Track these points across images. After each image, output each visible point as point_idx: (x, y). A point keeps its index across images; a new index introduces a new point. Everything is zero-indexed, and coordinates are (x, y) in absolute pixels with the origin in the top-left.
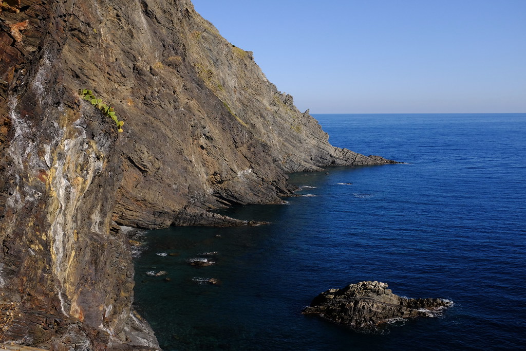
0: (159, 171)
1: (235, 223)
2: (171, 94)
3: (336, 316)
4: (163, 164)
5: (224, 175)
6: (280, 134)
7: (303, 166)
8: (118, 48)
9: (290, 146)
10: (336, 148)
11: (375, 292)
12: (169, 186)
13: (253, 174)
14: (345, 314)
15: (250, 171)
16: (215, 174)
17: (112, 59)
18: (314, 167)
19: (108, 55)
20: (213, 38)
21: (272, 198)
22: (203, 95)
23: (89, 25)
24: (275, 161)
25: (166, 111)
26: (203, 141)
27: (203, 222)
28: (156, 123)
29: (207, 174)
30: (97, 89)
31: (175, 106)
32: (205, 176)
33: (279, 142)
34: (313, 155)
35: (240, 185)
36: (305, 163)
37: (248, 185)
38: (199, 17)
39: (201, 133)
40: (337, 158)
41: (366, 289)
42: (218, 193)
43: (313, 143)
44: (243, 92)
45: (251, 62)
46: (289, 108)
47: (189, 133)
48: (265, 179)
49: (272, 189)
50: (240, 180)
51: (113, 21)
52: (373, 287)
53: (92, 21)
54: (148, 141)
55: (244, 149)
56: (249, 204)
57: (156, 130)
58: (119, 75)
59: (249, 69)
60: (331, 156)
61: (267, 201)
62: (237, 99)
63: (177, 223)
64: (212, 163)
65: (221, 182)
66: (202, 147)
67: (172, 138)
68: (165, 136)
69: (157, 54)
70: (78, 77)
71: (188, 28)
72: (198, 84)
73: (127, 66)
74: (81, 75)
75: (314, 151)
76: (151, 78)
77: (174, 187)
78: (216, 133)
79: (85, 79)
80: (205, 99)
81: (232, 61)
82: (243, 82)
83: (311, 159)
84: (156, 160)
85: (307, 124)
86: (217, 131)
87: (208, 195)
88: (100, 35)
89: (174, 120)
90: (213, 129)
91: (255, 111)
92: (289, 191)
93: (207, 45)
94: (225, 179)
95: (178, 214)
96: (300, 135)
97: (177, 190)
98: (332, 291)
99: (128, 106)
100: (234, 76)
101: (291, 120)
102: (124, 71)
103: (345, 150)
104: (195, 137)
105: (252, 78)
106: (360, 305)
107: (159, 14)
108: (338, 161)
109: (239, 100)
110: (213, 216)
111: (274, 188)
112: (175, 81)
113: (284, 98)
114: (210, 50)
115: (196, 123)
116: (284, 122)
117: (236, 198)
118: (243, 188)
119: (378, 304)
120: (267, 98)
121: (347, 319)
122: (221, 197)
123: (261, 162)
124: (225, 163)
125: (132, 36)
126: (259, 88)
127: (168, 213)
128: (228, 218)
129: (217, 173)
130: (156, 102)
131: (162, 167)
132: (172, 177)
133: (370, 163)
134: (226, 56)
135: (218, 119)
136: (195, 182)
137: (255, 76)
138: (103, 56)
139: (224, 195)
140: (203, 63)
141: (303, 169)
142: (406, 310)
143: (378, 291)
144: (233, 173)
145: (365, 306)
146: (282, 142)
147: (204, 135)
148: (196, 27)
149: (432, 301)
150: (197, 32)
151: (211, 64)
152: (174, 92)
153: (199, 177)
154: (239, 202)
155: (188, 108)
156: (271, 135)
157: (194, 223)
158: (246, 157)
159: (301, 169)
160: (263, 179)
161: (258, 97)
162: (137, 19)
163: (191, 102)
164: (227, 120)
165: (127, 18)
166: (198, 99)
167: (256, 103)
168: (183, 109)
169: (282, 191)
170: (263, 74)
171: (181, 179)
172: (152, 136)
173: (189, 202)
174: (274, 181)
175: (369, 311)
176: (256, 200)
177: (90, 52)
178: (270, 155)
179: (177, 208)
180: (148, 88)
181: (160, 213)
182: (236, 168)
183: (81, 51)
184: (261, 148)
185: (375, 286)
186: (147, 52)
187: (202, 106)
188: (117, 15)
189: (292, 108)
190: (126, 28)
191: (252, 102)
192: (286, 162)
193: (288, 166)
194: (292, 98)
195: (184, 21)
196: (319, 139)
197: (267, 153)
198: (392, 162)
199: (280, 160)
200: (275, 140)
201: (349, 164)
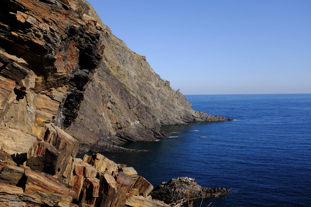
0: (82, 121)
1: (126, 151)
3: (163, 196)
4: (85, 117)
5: (122, 124)
6: (162, 103)
7: (175, 122)
9: (168, 110)
10: (196, 111)
11: (186, 183)
12: (88, 129)
13: (140, 124)
14: (168, 195)
15: (138, 122)
16: (117, 123)
18: (182, 122)
20: (121, 48)
21: (151, 138)
22: (110, 79)
24: (153, 117)
26: (109, 105)
27: (107, 150)
29: (112, 123)
31: (93, 85)
32: (111, 124)
33: (161, 107)
34: (182, 115)
35: (132, 131)
36: (177, 120)
37: (137, 130)
38: (114, 37)
39: (108, 100)
40: (196, 117)
41: (181, 181)
42: (119, 135)
43: (182, 109)
44: (140, 79)
45: (145, 62)
46: (167, 88)
47: (100, 100)
48: (147, 127)
49: (151, 133)
50: (132, 128)
52: (185, 180)
55: (134, 110)
56: (138, 141)
59: (143, 66)
60: (193, 116)
61: (148, 140)
63: (92, 150)
64: (115, 117)
65: (121, 128)
66: (109, 108)
67: (91, 102)
68: (86, 101)
71: (107, 43)
72: (107, 73)
75: (183, 113)
77: (91, 130)
78: (117, 100)
80: (111, 81)
81: (133, 61)
82: (140, 73)
83: (181, 118)
84: (80, 114)
85: (178, 98)
86: (118, 99)
87: (113, 136)
89: (92, 92)
90: (116, 98)
91: (147, 89)
92: (162, 134)
93: (118, 52)
94: (123, 127)
95: (93, 146)
96: (174, 103)
97: (93, 132)
98: (163, 183)
100: (134, 70)
101: (168, 95)
103: (201, 113)
104: (104, 102)
105: (145, 71)
106: (177, 190)
108: (197, 119)
109: (137, 83)
110: (113, 146)
111: (152, 132)
113: (164, 82)
114: (120, 55)
115: (104, 95)
116: (164, 96)
117: (130, 138)
118: (134, 132)
119: (188, 190)
120: (154, 82)
121: (169, 198)
122: (121, 137)
123: (145, 117)
124: (123, 117)
126: (149, 77)
127: (87, 144)
128: (121, 147)
129: (118, 123)
131: (84, 118)
132: (90, 124)
133: (216, 120)
134: (130, 58)
135: (118, 92)
136: (104, 127)
137: (147, 70)
139: (123, 136)
140: (114, 62)
141: (175, 123)
142: (203, 194)
143: (188, 183)
144: (128, 123)
145: (180, 191)
146: (163, 107)
147: (110, 101)
148: (112, 42)
149: (220, 189)
150: (113, 45)
151: (120, 63)
153: (107, 125)
154: (131, 140)
155: (100, 86)
156: (156, 104)
157: (102, 151)
158: (135, 114)
159: (174, 123)
160: (146, 127)
161: (149, 82)
163: (102, 82)
164: (124, 93)
166: (107, 81)
167: (147, 85)
168: (97, 86)
169: (157, 134)
170: (152, 69)
171: (95, 126)
173: (100, 139)
174: (153, 128)
175: (182, 194)
176: (142, 139)
178: (150, 114)
179: (93, 142)
181: (83, 144)
182: (130, 120)
184: (145, 109)
185: (186, 180)
187: (109, 85)
189: (169, 88)
191: (145, 84)
192: (165, 119)
193: (166, 121)
194: (169, 83)
195: (105, 39)
196: (186, 106)
197: (148, 112)
198: (229, 120)
199: (162, 118)
200: (159, 106)
201: (204, 121)
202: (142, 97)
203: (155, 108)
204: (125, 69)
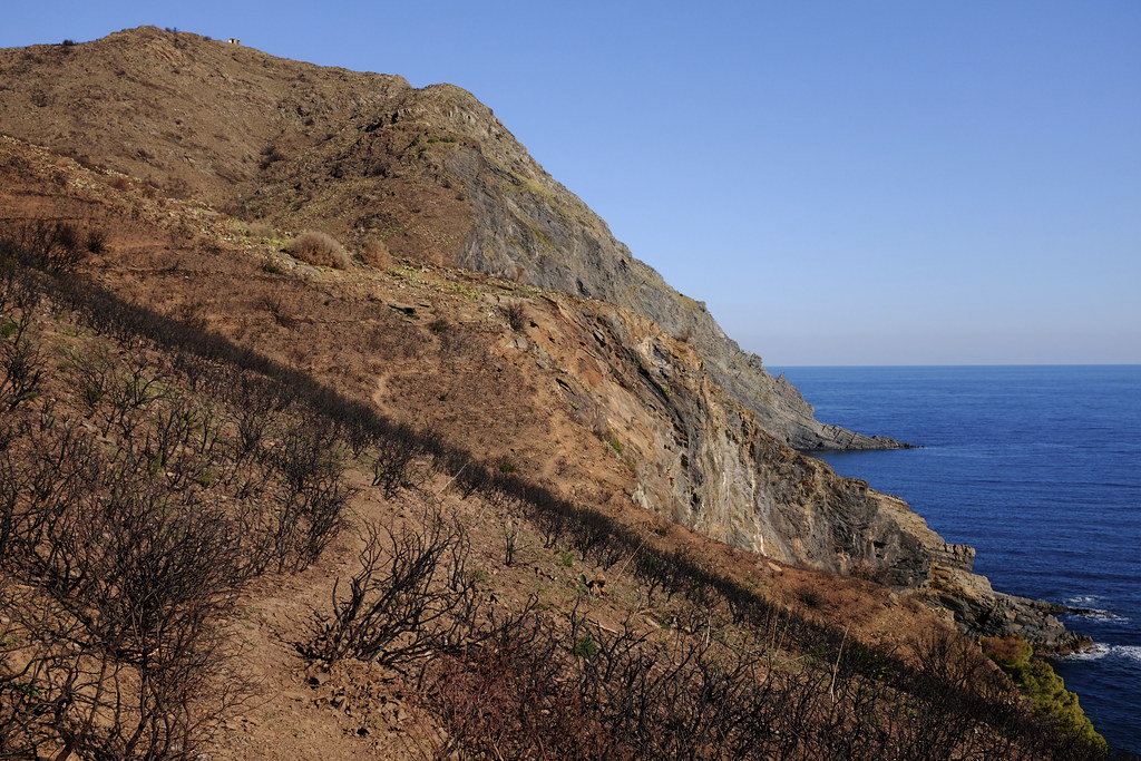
10: (825, 425)
20: (653, 290)
34: (790, 433)
38: (637, 265)
40: (825, 439)
43: (791, 418)
45: (704, 315)
46: (755, 371)
59: (701, 323)
60: (817, 435)
75: (792, 428)
81: (677, 316)
83: (788, 440)
85: (782, 393)
93: (646, 300)
96: (768, 406)
101: (756, 388)
103: (838, 428)
105: (705, 335)
108: (827, 443)
113: (749, 358)
114: (650, 305)
116: (747, 390)
120: (724, 359)
126: (714, 347)
133: (874, 447)
134: (670, 310)
137: (709, 332)
148: (633, 279)
150: (635, 285)
161: (712, 359)
170: (719, 329)
189: (759, 371)
194: (759, 358)
196: (800, 413)
198: (907, 446)
201: (843, 447)
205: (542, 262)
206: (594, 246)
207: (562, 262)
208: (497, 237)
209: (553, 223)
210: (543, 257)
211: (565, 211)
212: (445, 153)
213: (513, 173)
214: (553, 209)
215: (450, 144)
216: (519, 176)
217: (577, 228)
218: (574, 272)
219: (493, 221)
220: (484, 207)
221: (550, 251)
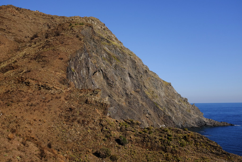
2: (137, 101)
5: (155, 126)
6: (182, 113)
8: (121, 88)
9: (186, 118)
15: (164, 125)
17: (119, 91)
18: (196, 126)
19: (118, 90)
20: (155, 79)
22: (148, 101)
23: (113, 82)
24: (174, 122)
25: (135, 106)
26: (147, 115)
28: (132, 109)
30: (115, 100)
31: (138, 104)
33: (182, 116)
36: (192, 124)
38: (151, 72)
39: (146, 113)
43: (197, 117)
44: (167, 98)
45: (171, 87)
46: (186, 103)
47: (142, 112)
51: (120, 80)
53: (114, 81)
54: (129, 115)
55: (162, 118)
57: (132, 112)
58: (121, 95)
59: (170, 89)
60: (204, 122)
62: (165, 100)
64: (150, 122)
66: (147, 117)
67: (137, 114)
68: (134, 113)
69: (133, 89)
70: (110, 96)
71: (146, 76)
72: (146, 97)
73: (124, 93)
74: (111, 96)
75: (197, 120)
76: (131, 96)
78: (152, 112)
79: (112, 97)
81: (163, 87)
82: (167, 94)
83: (196, 123)
85: (194, 109)
88: (116, 84)
89: (138, 108)
90: (151, 111)
91: (172, 104)
96: (190, 113)
99: (124, 104)
100: (163, 92)
101: (186, 108)
102: (123, 94)
103: (211, 120)
104: (144, 114)
107: (134, 76)
108: (207, 124)
109: (166, 100)
112: (138, 96)
113: (184, 99)
114: (154, 83)
115: (145, 110)
116: (184, 108)
120: (177, 99)
123: (168, 123)
124: (155, 122)
125: (125, 84)
126: (174, 96)
129: (152, 126)
130: (132, 103)
133: (222, 125)
134: (160, 85)
135: (152, 108)
137: (172, 91)
138: (117, 90)
140: (150, 88)
141: (191, 126)
144: (158, 126)
146: (183, 116)
147: (148, 113)
150: (150, 77)
151: (154, 88)
152: (138, 100)
155: (142, 105)
156: (178, 113)
158: (163, 121)
161: (173, 99)
162: (127, 79)
163: (143, 103)
164: (156, 108)
165: (124, 79)
166: (146, 102)
167: (172, 102)
168: (140, 105)
170: (175, 91)
172: (131, 113)
177: (113, 89)
178: (172, 120)
180: (130, 99)
182: (159, 124)
183: (111, 89)
184: (168, 118)
186: (130, 88)
187: (147, 104)
188: (121, 79)
189: (187, 103)
190: (124, 82)
191: (171, 101)
192: (185, 124)
193: (185, 125)
194: (187, 99)
195: (145, 74)
196: (199, 115)
197: (171, 120)
198: (231, 125)
199: (182, 123)
200: (180, 115)
201: (212, 125)
202: (168, 109)
203: (177, 116)
204: (157, 92)
205: (116, 66)
206: (134, 62)
207: (123, 67)
208: (98, 56)
209: (120, 54)
210: (116, 65)
211: (124, 51)
212: (80, 28)
213: (108, 39)
214: (120, 50)
215: (82, 25)
216: (109, 40)
217: (128, 57)
218: (127, 70)
219: (97, 51)
220: (93, 46)
221: (119, 63)
